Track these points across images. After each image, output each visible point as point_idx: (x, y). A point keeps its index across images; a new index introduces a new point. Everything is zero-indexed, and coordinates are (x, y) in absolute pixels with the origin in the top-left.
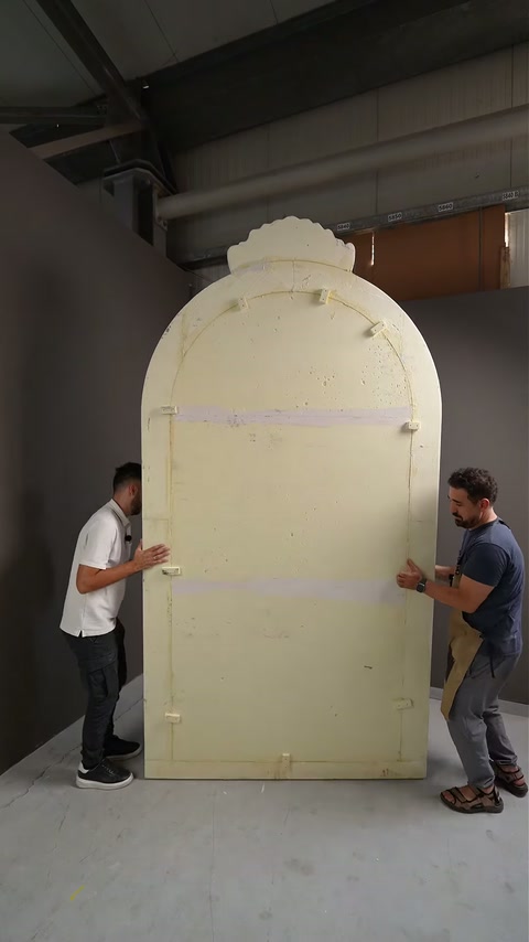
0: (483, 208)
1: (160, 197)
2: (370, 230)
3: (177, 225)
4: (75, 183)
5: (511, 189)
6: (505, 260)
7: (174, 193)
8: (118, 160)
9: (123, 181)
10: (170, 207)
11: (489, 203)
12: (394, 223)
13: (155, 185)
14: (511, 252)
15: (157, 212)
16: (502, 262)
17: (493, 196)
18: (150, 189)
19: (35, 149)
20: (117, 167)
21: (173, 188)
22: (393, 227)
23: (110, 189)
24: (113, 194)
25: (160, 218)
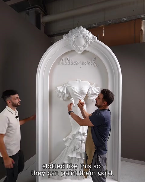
0: (136, 19)
1: (42, 16)
2: (103, 26)
3: (47, 24)
4: (18, 12)
5: (143, 14)
6: (142, 34)
7: (46, 15)
8: (30, 6)
9: (32, 11)
10: (45, 19)
11: (137, 18)
12: (110, 23)
13: (41, 13)
14: (143, 32)
15: (42, 21)
16: (141, 35)
17: (138, 16)
18: (40, 14)
19: (6, 2)
20: (30, 7)
21: (46, 13)
22: (109, 25)
23: (28, 14)
24: (29, 15)
25: (43, 22)
